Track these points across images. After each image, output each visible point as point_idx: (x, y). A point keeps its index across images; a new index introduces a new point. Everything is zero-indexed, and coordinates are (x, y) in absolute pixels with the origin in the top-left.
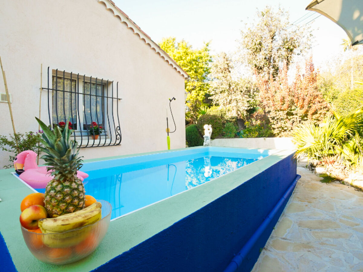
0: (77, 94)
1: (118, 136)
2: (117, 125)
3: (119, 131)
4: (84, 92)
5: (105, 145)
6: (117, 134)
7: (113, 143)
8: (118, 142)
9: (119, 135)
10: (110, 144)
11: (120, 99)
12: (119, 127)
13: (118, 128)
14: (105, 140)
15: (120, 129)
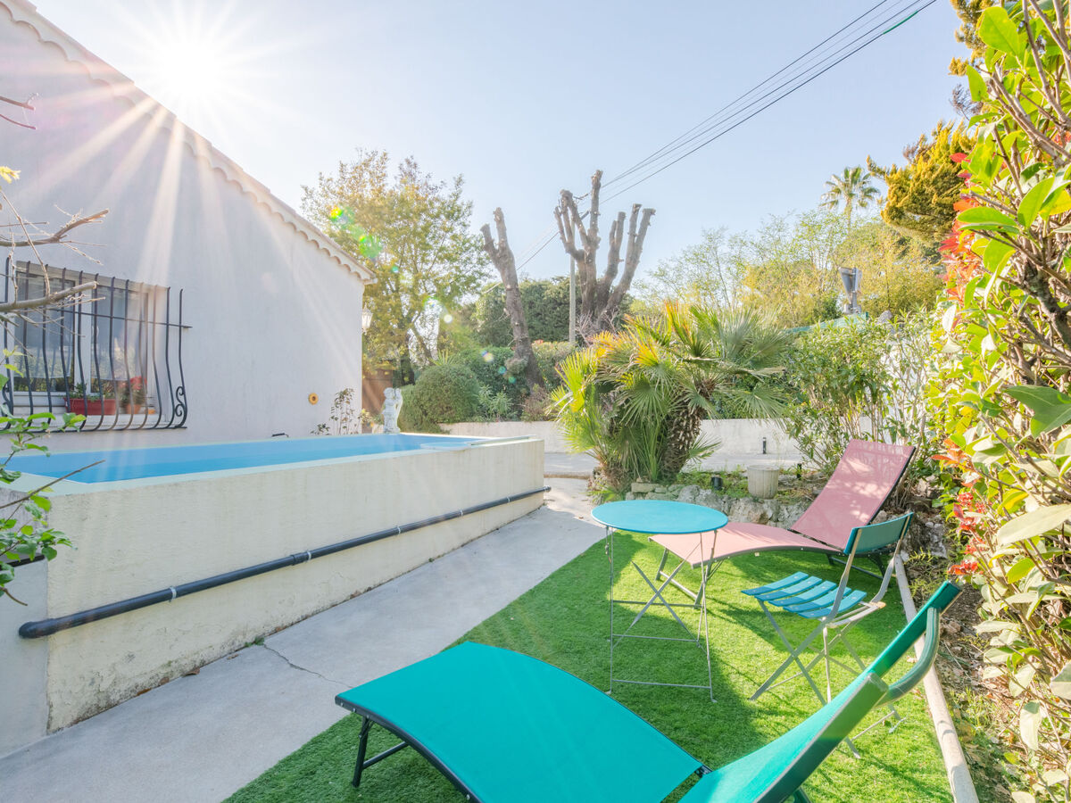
0: (77, 315)
1: (180, 409)
2: (176, 383)
3: (183, 397)
4: (96, 311)
5: (144, 427)
6: (176, 403)
7: (163, 423)
8: (178, 420)
9: (182, 405)
10: (158, 424)
11: (186, 327)
12: (183, 388)
13: (180, 391)
14: (144, 416)
15: (183, 393)
